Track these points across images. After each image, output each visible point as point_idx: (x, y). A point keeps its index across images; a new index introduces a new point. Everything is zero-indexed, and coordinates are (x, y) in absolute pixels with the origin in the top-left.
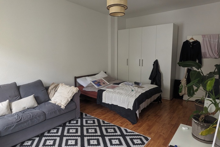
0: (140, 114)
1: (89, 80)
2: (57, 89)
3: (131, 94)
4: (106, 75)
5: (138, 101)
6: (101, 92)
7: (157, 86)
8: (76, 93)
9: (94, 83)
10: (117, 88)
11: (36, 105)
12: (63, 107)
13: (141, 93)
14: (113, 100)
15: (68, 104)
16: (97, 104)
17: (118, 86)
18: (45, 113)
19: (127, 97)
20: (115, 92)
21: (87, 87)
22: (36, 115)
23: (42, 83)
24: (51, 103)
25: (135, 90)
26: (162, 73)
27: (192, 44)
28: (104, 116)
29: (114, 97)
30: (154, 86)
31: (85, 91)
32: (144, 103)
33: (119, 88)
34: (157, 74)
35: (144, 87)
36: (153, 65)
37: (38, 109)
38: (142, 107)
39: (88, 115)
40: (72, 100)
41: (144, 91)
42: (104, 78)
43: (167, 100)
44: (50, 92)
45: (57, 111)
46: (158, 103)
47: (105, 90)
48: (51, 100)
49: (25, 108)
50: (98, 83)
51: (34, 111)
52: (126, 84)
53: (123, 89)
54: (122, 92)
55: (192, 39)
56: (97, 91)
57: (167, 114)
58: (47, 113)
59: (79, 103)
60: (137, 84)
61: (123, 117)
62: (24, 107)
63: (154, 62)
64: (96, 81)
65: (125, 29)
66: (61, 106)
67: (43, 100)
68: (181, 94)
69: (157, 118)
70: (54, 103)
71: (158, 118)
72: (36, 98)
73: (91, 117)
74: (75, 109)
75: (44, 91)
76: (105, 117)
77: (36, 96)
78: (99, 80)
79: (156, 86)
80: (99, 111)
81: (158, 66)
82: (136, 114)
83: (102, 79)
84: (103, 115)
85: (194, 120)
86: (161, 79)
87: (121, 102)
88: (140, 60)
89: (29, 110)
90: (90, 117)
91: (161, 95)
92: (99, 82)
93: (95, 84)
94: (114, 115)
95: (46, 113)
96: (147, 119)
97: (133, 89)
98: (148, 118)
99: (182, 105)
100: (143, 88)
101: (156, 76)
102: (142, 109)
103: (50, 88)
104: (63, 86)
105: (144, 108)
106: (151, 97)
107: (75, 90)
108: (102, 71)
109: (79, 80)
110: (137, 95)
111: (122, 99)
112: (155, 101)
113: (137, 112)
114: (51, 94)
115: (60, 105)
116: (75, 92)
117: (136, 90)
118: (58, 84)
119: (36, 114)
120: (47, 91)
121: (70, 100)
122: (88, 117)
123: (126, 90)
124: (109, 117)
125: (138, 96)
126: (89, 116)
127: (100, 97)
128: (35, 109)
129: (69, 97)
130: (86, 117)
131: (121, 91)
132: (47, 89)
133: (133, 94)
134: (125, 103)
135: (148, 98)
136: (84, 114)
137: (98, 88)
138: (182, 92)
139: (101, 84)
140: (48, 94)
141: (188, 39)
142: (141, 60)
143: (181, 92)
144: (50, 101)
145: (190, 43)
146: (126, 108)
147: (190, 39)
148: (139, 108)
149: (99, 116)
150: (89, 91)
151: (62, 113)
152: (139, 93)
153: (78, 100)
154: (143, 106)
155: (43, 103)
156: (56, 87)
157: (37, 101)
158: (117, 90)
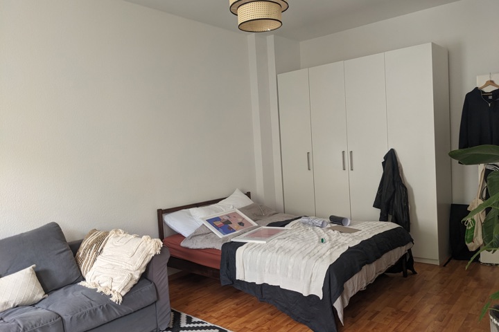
0: (345, 310)
1: (199, 217)
2: (104, 246)
3: (316, 251)
4: (248, 202)
5: (339, 272)
6: (230, 249)
7: (398, 226)
8: (156, 255)
9: (213, 225)
10: (279, 236)
11: (40, 296)
12: (116, 298)
13: (346, 248)
14: (267, 270)
15: (131, 288)
16: (223, 284)
17: (283, 230)
18: (62, 318)
19: (304, 262)
20: (271, 246)
21: (193, 236)
22: (36, 325)
23: (61, 233)
24: (84, 288)
25: (330, 240)
26: (410, 186)
27: (490, 97)
28: (243, 319)
29: (267, 262)
30: (390, 226)
31: (187, 248)
32: (356, 277)
33: (284, 236)
34: (394, 192)
35: (356, 231)
36: (384, 164)
37: (44, 306)
38: (350, 290)
39: (195, 319)
40: (144, 276)
41: (357, 242)
42: (242, 210)
43: (432, 267)
44: (84, 254)
45: (99, 310)
46: (405, 275)
47: (242, 244)
48: (84, 279)
49: (6, 304)
50: (224, 225)
51: (31, 313)
52: (304, 224)
53: (294, 238)
54: (292, 247)
55: (492, 83)
56: (219, 247)
57: (432, 309)
58: (67, 318)
59: (167, 286)
60: (337, 221)
61: (297, 321)
62: (3, 302)
63: (386, 158)
64: (217, 219)
65: (299, 69)
66: (111, 296)
67: (61, 280)
68: (471, 246)
69: (400, 321)
70: (93, 287)
71: (404, 320)
72: (41, 276)
73: (204, 325)
74: (155, 302)
75: (65, 253)
76: (246, 322)
77: (40, 269)
78: (228, 216)
79: (395, 226)
80: (228, 306)
81: (398, 168)
82: (334, 311)
83: (236, 213)
84: (240, 316)
85: (496, 322)
86: (407, 203)
87: (289, 275)
88: (343, 152)
89: (18, 311)
90: (200, 325)
91: (409, 251)
92: (228, 222)
93: (217, 228)
94: (272, 317)
95: (64, 317)
96: (369, 326)
97: (325, 236)
98: (373, 320)
99: (478, 279)
100: (355, 234)
101: (393, 197)
102: (351, 295)
103: (84, 246)
104: (119, 238)
105: (359, 293)
106: (378, 257)
107: (152, 246)
108: (237, 189)
109: (169, 220)
110: (333, 254)
111: (290, 267)
112: (392, 269)
113: (338, 305)
114: (86, 262)
115: (108, 293)
116: (153, 253)
117: (334, 238)
118: (107, 233)
119: (33, 323)
120: (75, 255)
121: (137, 277)
122: (196, 325)
123: (303, 239)
124: (257, 321)
125: (337, 255)
126: (199, 322)
127: (228, 264)
128: (36, 306)
129: (135, 267)
130: (187, 326)
131: (289, 244)
132: (75, 247)
133: (322, 251)
134: (302, 278)
135: (369, 262)
136: (184, 316)
137: (224, 239)
138: (475, 240)
139: (234, 225)
140: (77, 264)
141: (479, 85)
142: (346, 154)
143: (472, 240)
144: (82, 283)
145: (486, 95)
146: (305, 294)
147: (486, 85)
148: (341, 291)
149: (225, 320)
150: (199, 247)
151: (114, 316)
152: (341, 249)
153: (162, 277)
154: (355, 284)
155: (62, 290)
156: (100, 241)
157: (43, 285)
158: (276, 242)
